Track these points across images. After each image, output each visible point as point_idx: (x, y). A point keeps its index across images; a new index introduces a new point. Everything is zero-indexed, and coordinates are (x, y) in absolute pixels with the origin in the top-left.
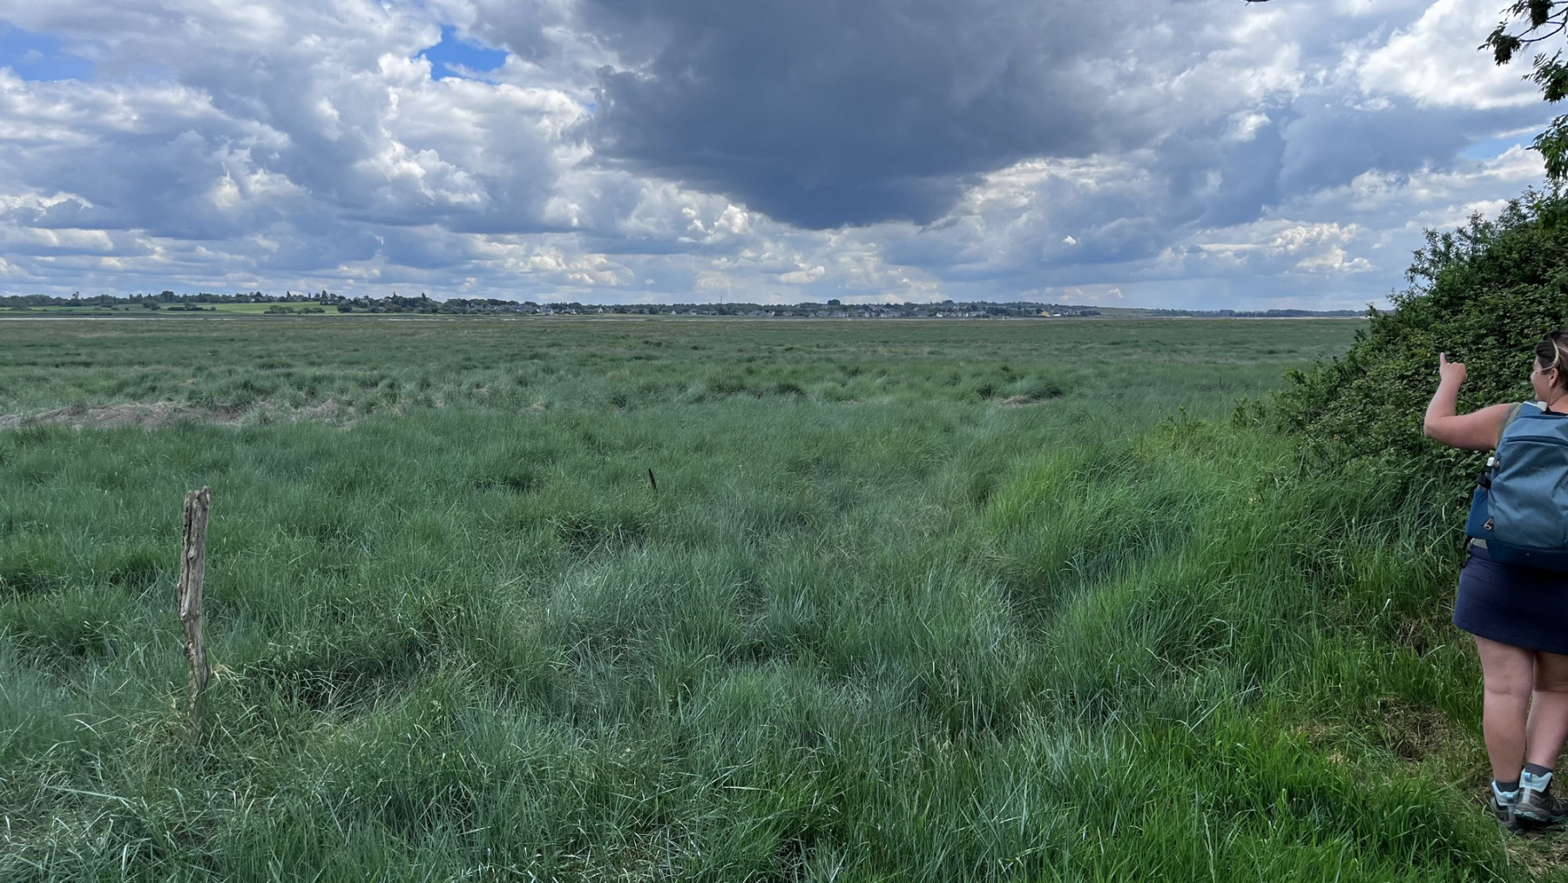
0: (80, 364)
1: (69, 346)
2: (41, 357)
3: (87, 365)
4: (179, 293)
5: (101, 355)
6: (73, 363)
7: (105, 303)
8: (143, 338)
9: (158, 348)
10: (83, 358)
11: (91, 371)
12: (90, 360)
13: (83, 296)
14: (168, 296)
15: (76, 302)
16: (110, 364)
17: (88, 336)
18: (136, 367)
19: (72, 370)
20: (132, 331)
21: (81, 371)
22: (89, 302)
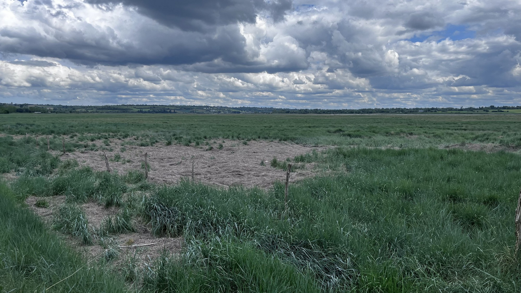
0: (463, 129)
1: (459, 124)
2: (451, 127)
3: (465, 130)
4: (496, 106)
5: (470, 127)
6: (461, 129)
7: (471, 110)
8: (483, 122)
9: (488, 125)
10: (464, 128)
11: (467, 132)
12: (466, 128)
13: (464, 107)
14: (492, 107)
15: (461, 110)
16: (473, 130)
17: (465, 121)
18: (481, 131)
19: (460, 131)
20: (480, 119)
21: (463, 132)
22: (466, 109)
